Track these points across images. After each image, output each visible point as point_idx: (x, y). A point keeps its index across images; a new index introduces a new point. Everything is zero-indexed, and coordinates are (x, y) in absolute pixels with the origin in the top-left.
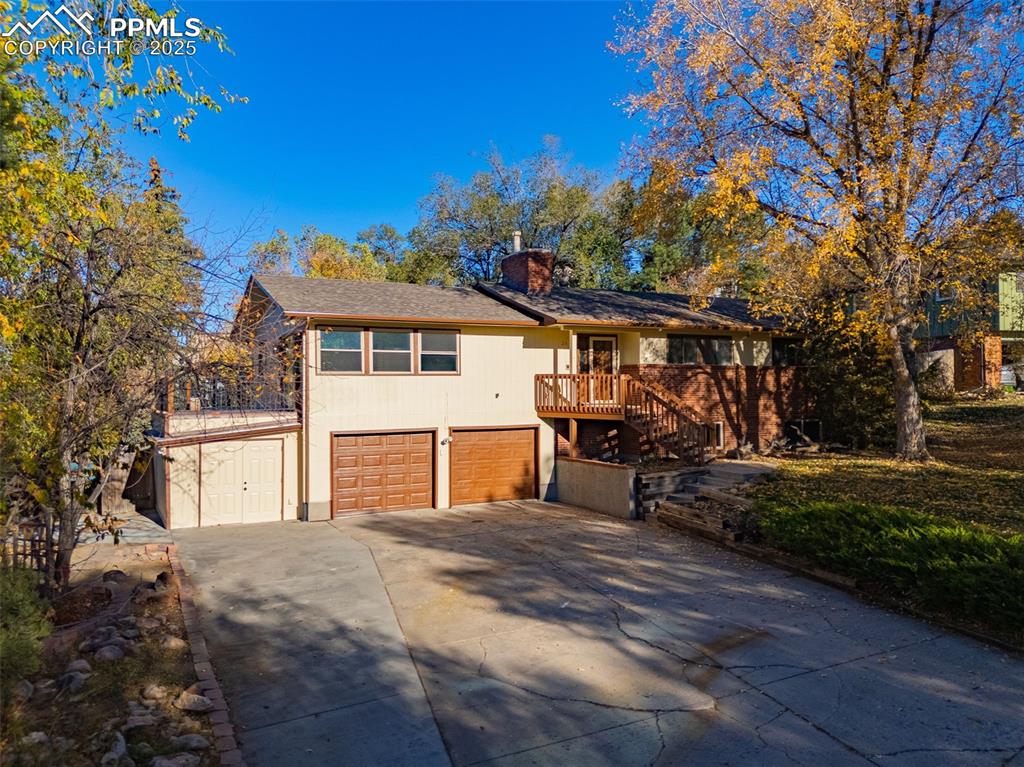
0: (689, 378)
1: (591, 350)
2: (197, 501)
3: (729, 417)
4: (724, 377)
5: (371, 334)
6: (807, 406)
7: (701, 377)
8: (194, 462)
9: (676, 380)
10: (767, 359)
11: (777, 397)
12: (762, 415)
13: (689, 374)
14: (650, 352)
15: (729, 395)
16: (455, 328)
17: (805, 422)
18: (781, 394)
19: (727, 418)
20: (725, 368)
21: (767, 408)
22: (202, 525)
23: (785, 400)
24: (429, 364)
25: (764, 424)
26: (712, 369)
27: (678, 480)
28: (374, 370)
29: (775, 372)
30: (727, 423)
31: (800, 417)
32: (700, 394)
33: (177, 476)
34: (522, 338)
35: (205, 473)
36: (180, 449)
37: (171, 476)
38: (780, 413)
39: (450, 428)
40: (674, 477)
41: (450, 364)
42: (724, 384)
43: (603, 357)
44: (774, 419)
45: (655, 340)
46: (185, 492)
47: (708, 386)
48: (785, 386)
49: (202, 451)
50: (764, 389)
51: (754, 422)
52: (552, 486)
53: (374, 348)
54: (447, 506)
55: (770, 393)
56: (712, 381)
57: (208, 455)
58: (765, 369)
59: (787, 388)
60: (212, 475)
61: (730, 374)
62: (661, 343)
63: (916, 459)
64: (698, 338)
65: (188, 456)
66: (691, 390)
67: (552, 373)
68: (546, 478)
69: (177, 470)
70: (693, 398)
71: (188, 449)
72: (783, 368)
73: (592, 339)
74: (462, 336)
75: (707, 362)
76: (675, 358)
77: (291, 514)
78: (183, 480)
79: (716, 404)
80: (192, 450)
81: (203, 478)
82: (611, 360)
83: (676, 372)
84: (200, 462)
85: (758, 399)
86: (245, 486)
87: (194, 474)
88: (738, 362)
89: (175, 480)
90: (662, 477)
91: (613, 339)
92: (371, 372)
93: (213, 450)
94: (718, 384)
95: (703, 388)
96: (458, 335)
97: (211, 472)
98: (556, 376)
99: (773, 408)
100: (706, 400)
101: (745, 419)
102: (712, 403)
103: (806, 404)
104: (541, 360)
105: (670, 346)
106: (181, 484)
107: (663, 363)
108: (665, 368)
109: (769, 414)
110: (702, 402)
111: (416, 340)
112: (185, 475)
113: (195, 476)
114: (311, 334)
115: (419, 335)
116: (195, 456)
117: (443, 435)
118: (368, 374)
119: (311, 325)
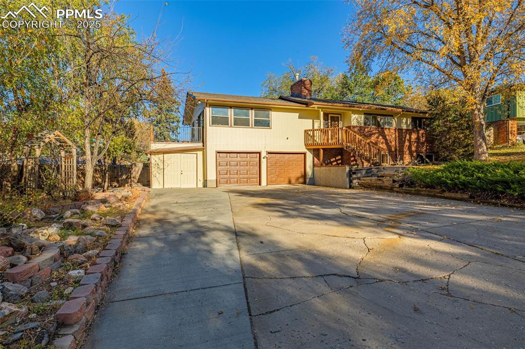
1: (330, 121)
5: (233, 110)
6: (427, 148)
14: (355, 121)
16: (270, 109)
17: (426, 155)
20: (390, 129)
24: (258, 123)
30: (391, 153)
31: (424, 153)
34: (298, 114)
36: (156, 155)
39: (267, 152)
41: (266, 124)
45: (358, 115)
49: (165, 157)
52: (312, 179)
53: (234, 116)
54: (266, 185)
61: (392, 132)
64: (377, 115)
65: (159, 158)
67: (312, 128)
71: (160, 156)
73: (330, 115)
74: (272, 112)
77: (200, 185)
86: (182, 172)
91: (339, 116)
92: (233, 126)
93: (168, 157)
96: (270, 112)
98: (314, 130)
104: (307, 124)
105: (365, 118)
107: (362, 125)
111: (252, 113)
114: (208, 109)
115: (253, 111)
116: (162, 158)
117: (264, 154)
118: (231, 126)
119: (208, 105)
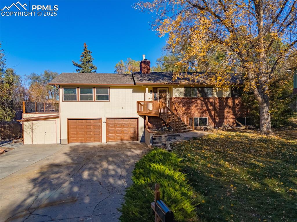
0: (193, 102)
1: (158, 93)
2: (31, 137)
3: (211, 116)
4: (209, 101)
5: (80, 89)
6: (247, 112)
7: (199, 102)
8: (31, 126)
9: (187, 102)
10: (229, 95)
11: (233, 108)
12: (226, 115)
13: (193, 100)
14: (177, 93)
15: (211, 108)
16: (108, 87)
17: (246, 118)
18: (235, 107)
19: (210, 116)
20: (209, 98)
21: (228, 112)
22: (33, 144)
23: (237, 109)
24: (100, 98)
25: (226, 118)
26: (203, 98)
27: (167, 137)
28: (81, 100)
29: (232, 99)
30: (210, 117)
31: (244, 116)
32: (198, 107)
33: (26, 130)
34: (132, 89)
35: (34, 129)
36: (26, 122)
37: (24, 130)
38: (235, 114)
39: (106, 118)
40: (166, 136)
41: (106, 98)
42: (209, 104)
43: (163, 95)
44: (232, 116)
45: (180, 89)
46: (28, 134)
47: (202, 104)
48: (237, 104)
49: (33, 123)
50: (227, 105)
51: (222, 118)
52: (143, 137)
53: (81, 93)
54: (106, 142)
55: (230, 107)
56: (203, 103)
57: (35, 124)
58: (227, 98)
59: (238, 105)
60: (36, 130)
61: (211, 100)
62: (182, 90)
63: (265, 134)
64: (198, 88)
65: (29, 124)
66: (194, 106)
67: (143, 100)
68: (141, 134)
69: (26, 128)
70: (195, 109)
71: (29, 122)
72: (236, 98)
73: (158, 89)
74: (110, 89)
75: (202, 96)
76: (188, 95)
77: (58, 142)
78: (28, 131)
79: (205, 111)
80: (30, 123)
81: (33, 130)
82: (166, 96)
83: (188, 100)
84: (32, 126)
85: (224, 109)
86: (45, 133)
87: (31, 129)
88: (216, 96)
89: (25, 131)
90: (161, 136)
91: (167, 89)
92: (80, 100)
93: (36, 123)
94: (206, 104)
95: (199, 106)
96: (109, 89)
97: (36, 129)
98: (145, 101)
99: (232, 112)
100: (201, 109)
101: (218, 116)
102: (203, 110)
103: (247, 111)
104: (139, 96)
105: (185, 91)
106: (27, 132)
107: (183, 96)
108: (183, 98)
109: (229, 114)
110: (199, 110)
111: (94, 91)
112: (28, 129)
113: (31, 130)
114: (61, 89)
115: (96, 89)
116: (31, 124)
117: (104, 120)
118: (78, 101)
119: (61, 87)
